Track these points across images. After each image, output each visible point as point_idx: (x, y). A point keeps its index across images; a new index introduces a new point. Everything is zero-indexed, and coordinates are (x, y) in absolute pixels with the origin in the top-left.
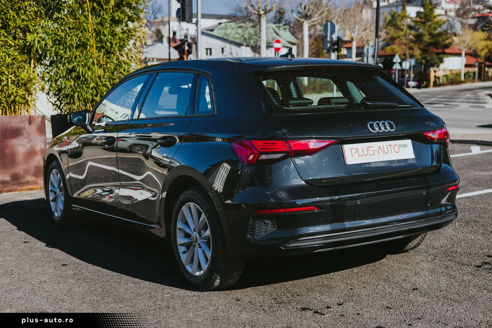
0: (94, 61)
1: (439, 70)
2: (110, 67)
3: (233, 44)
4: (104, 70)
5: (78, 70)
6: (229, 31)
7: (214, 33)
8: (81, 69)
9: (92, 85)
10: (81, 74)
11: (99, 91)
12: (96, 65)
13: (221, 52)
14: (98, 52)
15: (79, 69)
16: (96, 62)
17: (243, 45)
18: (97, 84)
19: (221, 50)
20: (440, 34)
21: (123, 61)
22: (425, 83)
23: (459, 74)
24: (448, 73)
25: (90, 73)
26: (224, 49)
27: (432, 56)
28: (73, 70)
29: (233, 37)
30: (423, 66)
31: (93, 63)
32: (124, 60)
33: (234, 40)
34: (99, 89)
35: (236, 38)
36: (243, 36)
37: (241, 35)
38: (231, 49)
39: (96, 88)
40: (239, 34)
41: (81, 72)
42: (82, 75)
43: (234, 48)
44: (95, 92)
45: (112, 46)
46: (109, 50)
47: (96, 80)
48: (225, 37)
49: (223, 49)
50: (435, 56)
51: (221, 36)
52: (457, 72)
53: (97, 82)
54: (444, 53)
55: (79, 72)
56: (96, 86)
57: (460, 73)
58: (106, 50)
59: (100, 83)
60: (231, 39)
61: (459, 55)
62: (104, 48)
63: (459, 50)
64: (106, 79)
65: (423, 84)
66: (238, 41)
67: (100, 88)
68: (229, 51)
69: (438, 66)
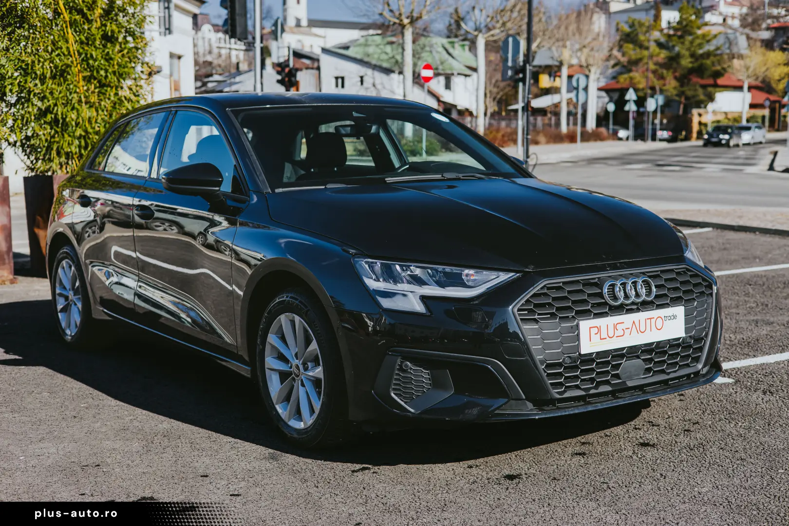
0: (80, 97)
1: (707, 112)
2: (105, 107)
3: (378, 71)
4: (97, 111)
5: (55, 111)
6: (371, 50)
7: (349, 53)
8: (60, 109)
9: (79, 132)
10: (60, 116)
11: (89, 141)
12: (84, 104)
13: (360, 83)
14: (86, 85)
15: (57, 110)
16: (83, 100)
17: (393, 72)
18: (86, 131)
19: (360, 79)
20: (708, 55)
21: (125, 97)
22: (684, 133)
23: (739, 119)
24: (721, 117)
25: (74, 116)
26: (365, 79)
27: (696, 90)
28: (48, 110)
29: (379, 59)
30: (682, 107)
31: (80, 101)
32: (126, 95)
33: (378, 63)
34: (89, 138)
35: (382, 60)
36: (393, 57)
37: (391, 55)
38: (374, 78)
39: (84, 137)
40: (386, 53)
41: (59, 113)
42: (62, 118)
43: (379, 77)
44: (83, 143)
45: (106, 77)
46: (104, 81)
47: (85, 125)
48: (366, 59)
49: (362, 77)
50: (700, 91)
51: (359, 57)
52: (736, 115)
53: (86, 128)
54: (716, 86)
55: (56, 114)
56: (83, 134)
57: (741, 117)
58: (99, 82)
59: (90, 130)
60: (374, 62)
61: (739, 88)
62: (95, 79)
63: (739, 80)
64: (100, 124)
65: (681, 135)
66: (385, 65)
67: (91, 136)
68: (371, 81)
69: (705, 107)
